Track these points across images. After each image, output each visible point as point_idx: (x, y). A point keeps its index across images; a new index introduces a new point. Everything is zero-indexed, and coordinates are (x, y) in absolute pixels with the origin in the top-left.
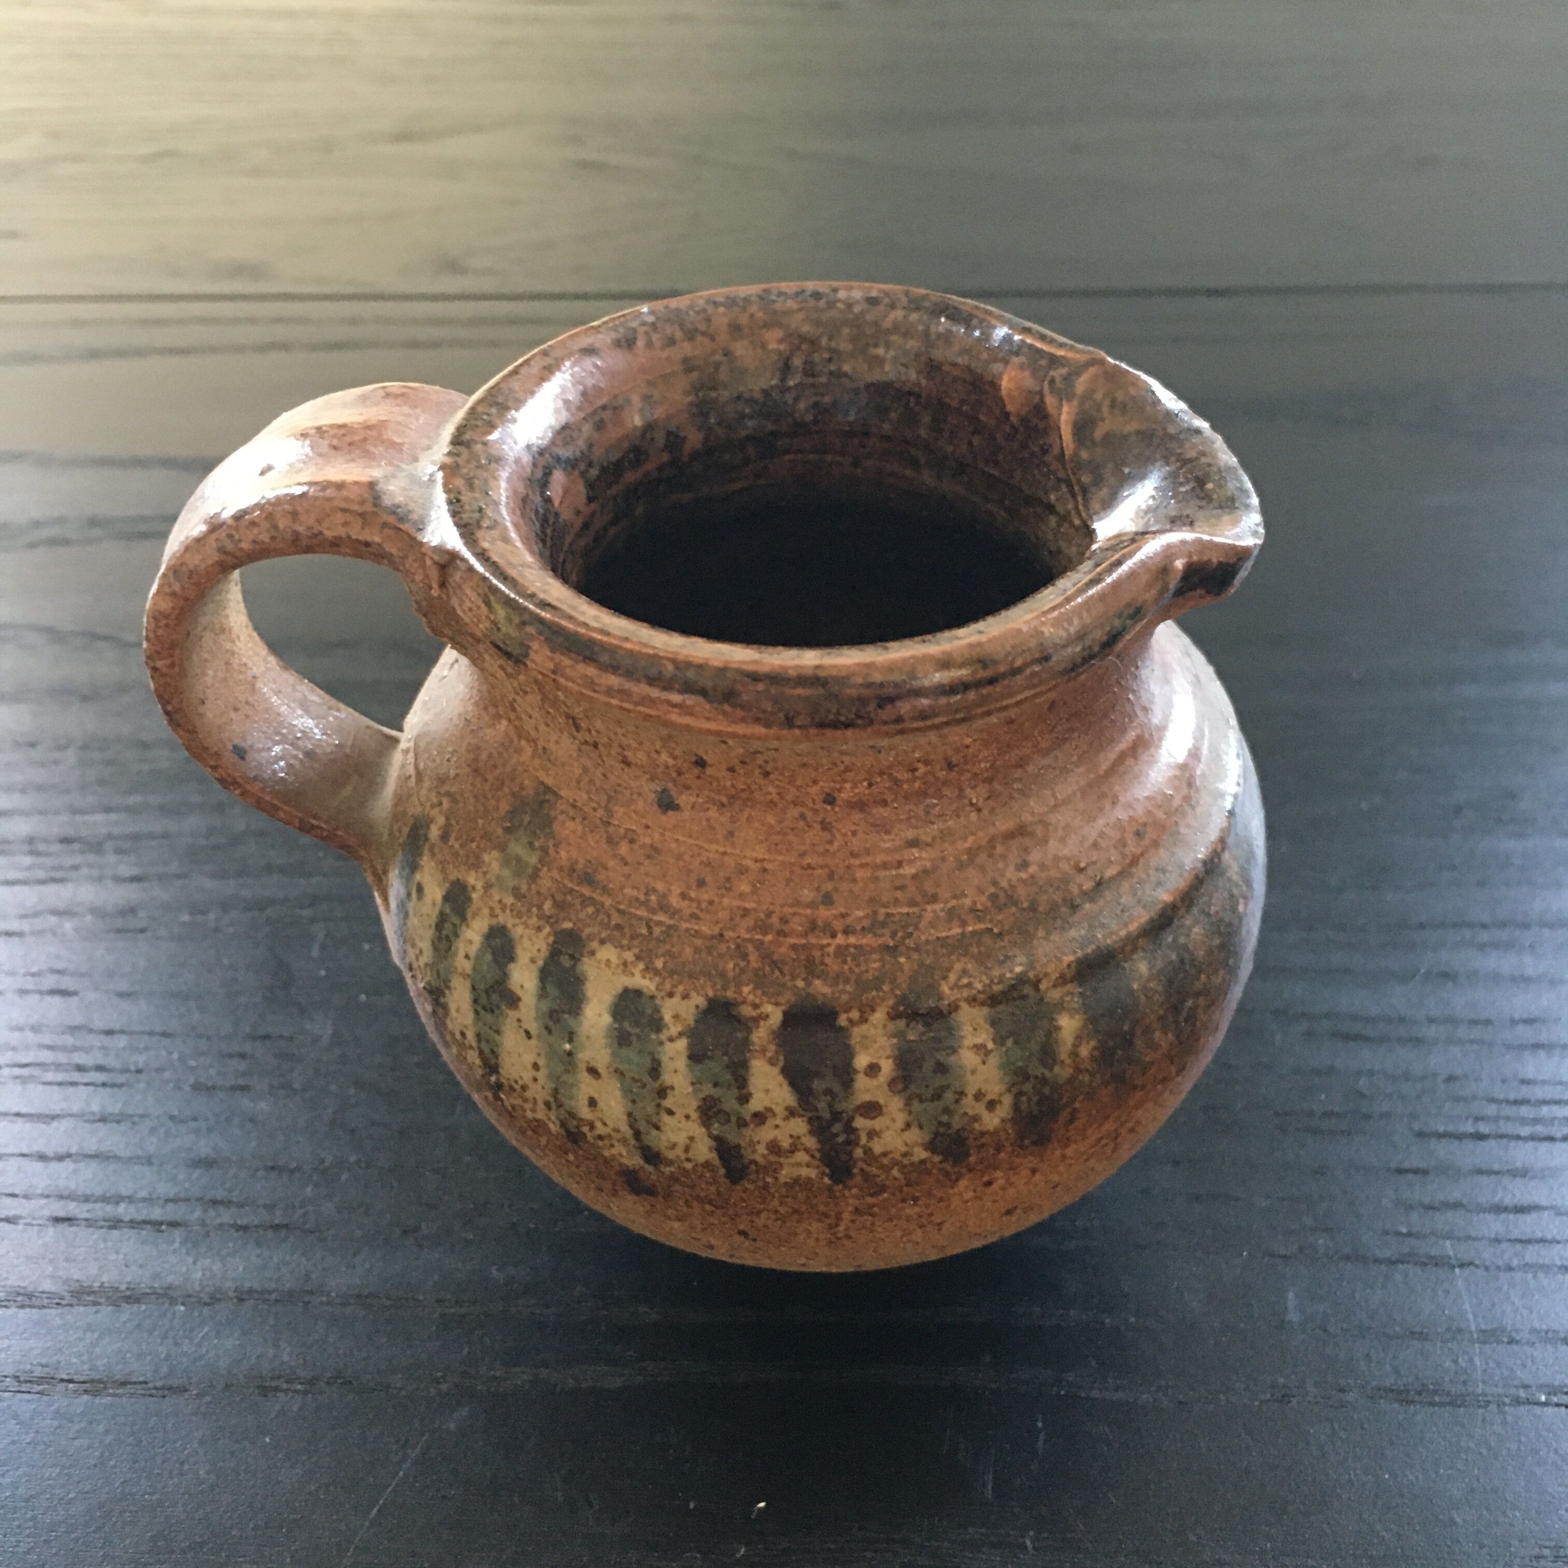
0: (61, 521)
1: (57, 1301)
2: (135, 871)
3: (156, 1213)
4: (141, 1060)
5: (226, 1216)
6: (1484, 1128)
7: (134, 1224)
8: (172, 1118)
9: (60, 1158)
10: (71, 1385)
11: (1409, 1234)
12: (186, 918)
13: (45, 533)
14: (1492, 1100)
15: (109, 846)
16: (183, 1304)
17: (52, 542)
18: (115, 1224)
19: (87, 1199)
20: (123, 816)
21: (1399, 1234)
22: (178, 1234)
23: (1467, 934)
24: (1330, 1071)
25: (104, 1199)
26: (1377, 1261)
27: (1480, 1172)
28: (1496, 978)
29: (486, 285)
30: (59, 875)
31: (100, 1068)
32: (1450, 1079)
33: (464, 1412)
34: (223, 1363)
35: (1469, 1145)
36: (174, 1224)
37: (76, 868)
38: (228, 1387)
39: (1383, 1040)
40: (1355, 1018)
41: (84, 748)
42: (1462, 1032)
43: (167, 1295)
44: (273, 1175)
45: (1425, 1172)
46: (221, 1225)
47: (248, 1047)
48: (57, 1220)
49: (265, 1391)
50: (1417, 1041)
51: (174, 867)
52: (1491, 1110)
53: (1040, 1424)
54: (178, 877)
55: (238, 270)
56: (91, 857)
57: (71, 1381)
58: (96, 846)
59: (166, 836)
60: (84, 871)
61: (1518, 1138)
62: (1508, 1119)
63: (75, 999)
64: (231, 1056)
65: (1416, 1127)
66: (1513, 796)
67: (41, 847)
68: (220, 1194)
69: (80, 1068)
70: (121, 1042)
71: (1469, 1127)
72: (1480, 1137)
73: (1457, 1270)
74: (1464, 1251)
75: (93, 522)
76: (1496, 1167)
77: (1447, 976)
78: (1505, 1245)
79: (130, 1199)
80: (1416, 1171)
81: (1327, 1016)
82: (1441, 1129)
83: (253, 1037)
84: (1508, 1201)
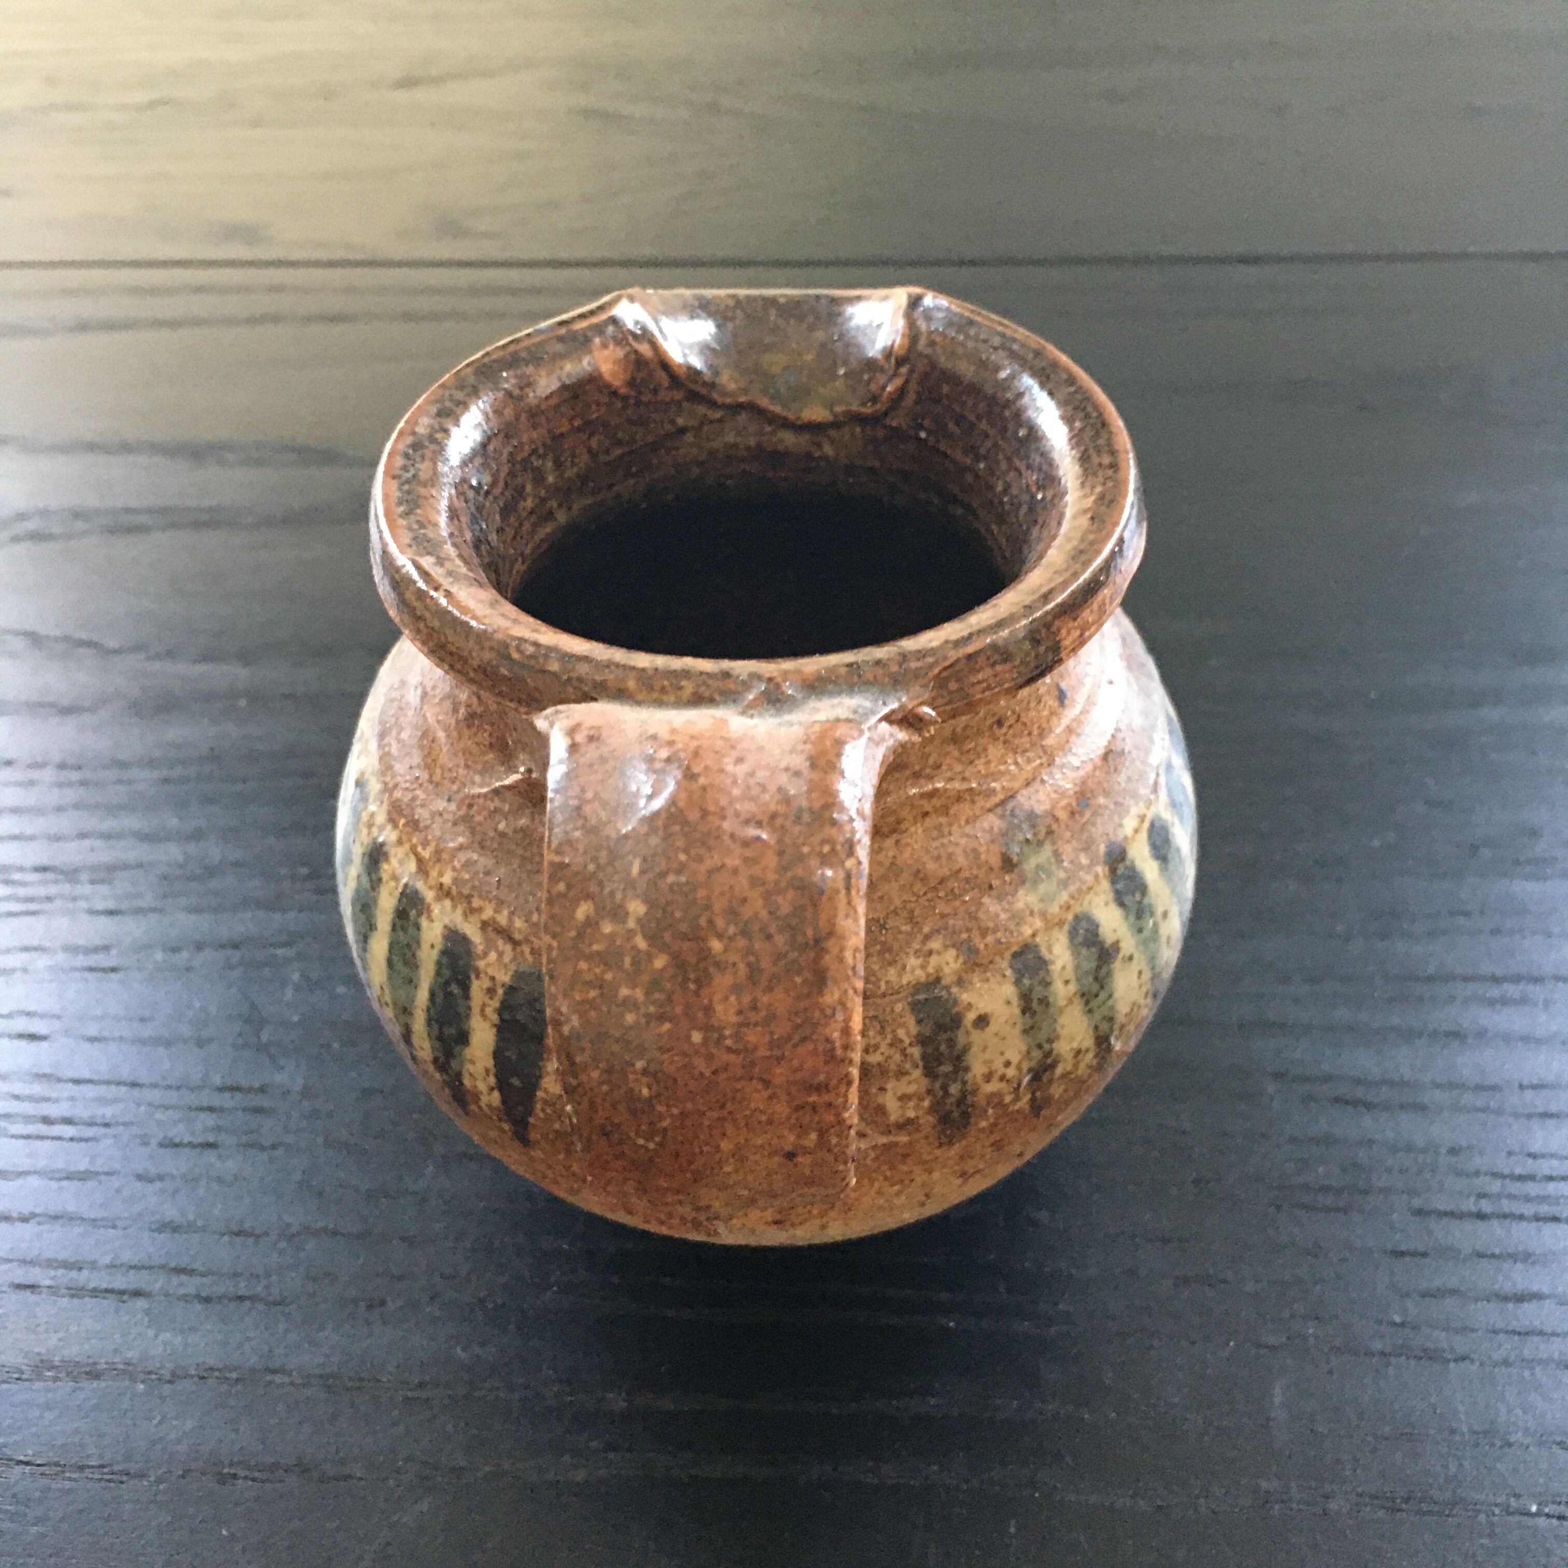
0: (44, 513)
1: (16, 1376)
2: (111, 905)
3: (119, 1282)
4: (108, 1112)
5: (191, 1285)
6: (1486, 1206)
7: (96, 1293)
8: (139, 1177)
9: (25, 1220)
10: (28, 1469)
11: (1403, 1325)
12: (159, 956)
13: (31, 525)
14: (1495, 1175)
15: (84, 876)
16: (142, 1382)
17: (36, 537)
18: (76, 1292)
19: (50, 1264)
20: (99, 843)
21: (1394, 1324)
22: (141, 1303)
23: (1478, 988)
24: (1329, 1141)
25: (67, 1265)
26: (1370, 1354)
27: (1480, 1255)
28: (1507, 1038)
29: (490, 250)
30: (33, 907)
31: (68, 1121)
32: (1453, 1151)
33: (424, 1506)
34: (182, 1448)
35: (1469, 1226)
36: (137, 1293)
37: (49, 899)
38: (186, 1473)
39: (1385, 1107)
40: (1358, 1081)
41: (62, 766)
42: (1467, 1099)
43: (128, 1371)
44: (238, 1240)
45: (1425, 1255)
46: (186, 1295)
47: (216, 1100)
48: (19, 1287)
49: (222, 1479)
50: (1420, 1108)
51: (148, 901)
52: (1495, 1186)
53: (1012, 1530)
54: (153, 910)
55: (233, 232)
56: (66, 888)
57: (27, 1463)
58: (70, 874)
59: (140, 865)
60: (58, 903)
61: (1521, 1217)
62: (1511, 1197)
63: (44, 1044)
64: (201, 1109)
65: (1416, 1202)
66: (1534, 833)
67: (17, 876)
68: (184, 1261)
69: (47, 1120)
70: (89, 1091)
71: (1470, 1205)
72: (1481, 1216)
73: (1452, 1365)
74: (1461, 1344)
75: (77, 514)
76: (1497, 1251)
77: (1456, 1035)
78: (1502, 1336)
79: (93, 1265)
80: (1414, 1254)
81: (1327, 1078)
82: (1442, 1207)
83: (221, 1090)
84: (1508, 1288)
